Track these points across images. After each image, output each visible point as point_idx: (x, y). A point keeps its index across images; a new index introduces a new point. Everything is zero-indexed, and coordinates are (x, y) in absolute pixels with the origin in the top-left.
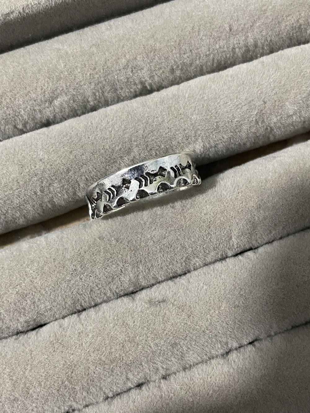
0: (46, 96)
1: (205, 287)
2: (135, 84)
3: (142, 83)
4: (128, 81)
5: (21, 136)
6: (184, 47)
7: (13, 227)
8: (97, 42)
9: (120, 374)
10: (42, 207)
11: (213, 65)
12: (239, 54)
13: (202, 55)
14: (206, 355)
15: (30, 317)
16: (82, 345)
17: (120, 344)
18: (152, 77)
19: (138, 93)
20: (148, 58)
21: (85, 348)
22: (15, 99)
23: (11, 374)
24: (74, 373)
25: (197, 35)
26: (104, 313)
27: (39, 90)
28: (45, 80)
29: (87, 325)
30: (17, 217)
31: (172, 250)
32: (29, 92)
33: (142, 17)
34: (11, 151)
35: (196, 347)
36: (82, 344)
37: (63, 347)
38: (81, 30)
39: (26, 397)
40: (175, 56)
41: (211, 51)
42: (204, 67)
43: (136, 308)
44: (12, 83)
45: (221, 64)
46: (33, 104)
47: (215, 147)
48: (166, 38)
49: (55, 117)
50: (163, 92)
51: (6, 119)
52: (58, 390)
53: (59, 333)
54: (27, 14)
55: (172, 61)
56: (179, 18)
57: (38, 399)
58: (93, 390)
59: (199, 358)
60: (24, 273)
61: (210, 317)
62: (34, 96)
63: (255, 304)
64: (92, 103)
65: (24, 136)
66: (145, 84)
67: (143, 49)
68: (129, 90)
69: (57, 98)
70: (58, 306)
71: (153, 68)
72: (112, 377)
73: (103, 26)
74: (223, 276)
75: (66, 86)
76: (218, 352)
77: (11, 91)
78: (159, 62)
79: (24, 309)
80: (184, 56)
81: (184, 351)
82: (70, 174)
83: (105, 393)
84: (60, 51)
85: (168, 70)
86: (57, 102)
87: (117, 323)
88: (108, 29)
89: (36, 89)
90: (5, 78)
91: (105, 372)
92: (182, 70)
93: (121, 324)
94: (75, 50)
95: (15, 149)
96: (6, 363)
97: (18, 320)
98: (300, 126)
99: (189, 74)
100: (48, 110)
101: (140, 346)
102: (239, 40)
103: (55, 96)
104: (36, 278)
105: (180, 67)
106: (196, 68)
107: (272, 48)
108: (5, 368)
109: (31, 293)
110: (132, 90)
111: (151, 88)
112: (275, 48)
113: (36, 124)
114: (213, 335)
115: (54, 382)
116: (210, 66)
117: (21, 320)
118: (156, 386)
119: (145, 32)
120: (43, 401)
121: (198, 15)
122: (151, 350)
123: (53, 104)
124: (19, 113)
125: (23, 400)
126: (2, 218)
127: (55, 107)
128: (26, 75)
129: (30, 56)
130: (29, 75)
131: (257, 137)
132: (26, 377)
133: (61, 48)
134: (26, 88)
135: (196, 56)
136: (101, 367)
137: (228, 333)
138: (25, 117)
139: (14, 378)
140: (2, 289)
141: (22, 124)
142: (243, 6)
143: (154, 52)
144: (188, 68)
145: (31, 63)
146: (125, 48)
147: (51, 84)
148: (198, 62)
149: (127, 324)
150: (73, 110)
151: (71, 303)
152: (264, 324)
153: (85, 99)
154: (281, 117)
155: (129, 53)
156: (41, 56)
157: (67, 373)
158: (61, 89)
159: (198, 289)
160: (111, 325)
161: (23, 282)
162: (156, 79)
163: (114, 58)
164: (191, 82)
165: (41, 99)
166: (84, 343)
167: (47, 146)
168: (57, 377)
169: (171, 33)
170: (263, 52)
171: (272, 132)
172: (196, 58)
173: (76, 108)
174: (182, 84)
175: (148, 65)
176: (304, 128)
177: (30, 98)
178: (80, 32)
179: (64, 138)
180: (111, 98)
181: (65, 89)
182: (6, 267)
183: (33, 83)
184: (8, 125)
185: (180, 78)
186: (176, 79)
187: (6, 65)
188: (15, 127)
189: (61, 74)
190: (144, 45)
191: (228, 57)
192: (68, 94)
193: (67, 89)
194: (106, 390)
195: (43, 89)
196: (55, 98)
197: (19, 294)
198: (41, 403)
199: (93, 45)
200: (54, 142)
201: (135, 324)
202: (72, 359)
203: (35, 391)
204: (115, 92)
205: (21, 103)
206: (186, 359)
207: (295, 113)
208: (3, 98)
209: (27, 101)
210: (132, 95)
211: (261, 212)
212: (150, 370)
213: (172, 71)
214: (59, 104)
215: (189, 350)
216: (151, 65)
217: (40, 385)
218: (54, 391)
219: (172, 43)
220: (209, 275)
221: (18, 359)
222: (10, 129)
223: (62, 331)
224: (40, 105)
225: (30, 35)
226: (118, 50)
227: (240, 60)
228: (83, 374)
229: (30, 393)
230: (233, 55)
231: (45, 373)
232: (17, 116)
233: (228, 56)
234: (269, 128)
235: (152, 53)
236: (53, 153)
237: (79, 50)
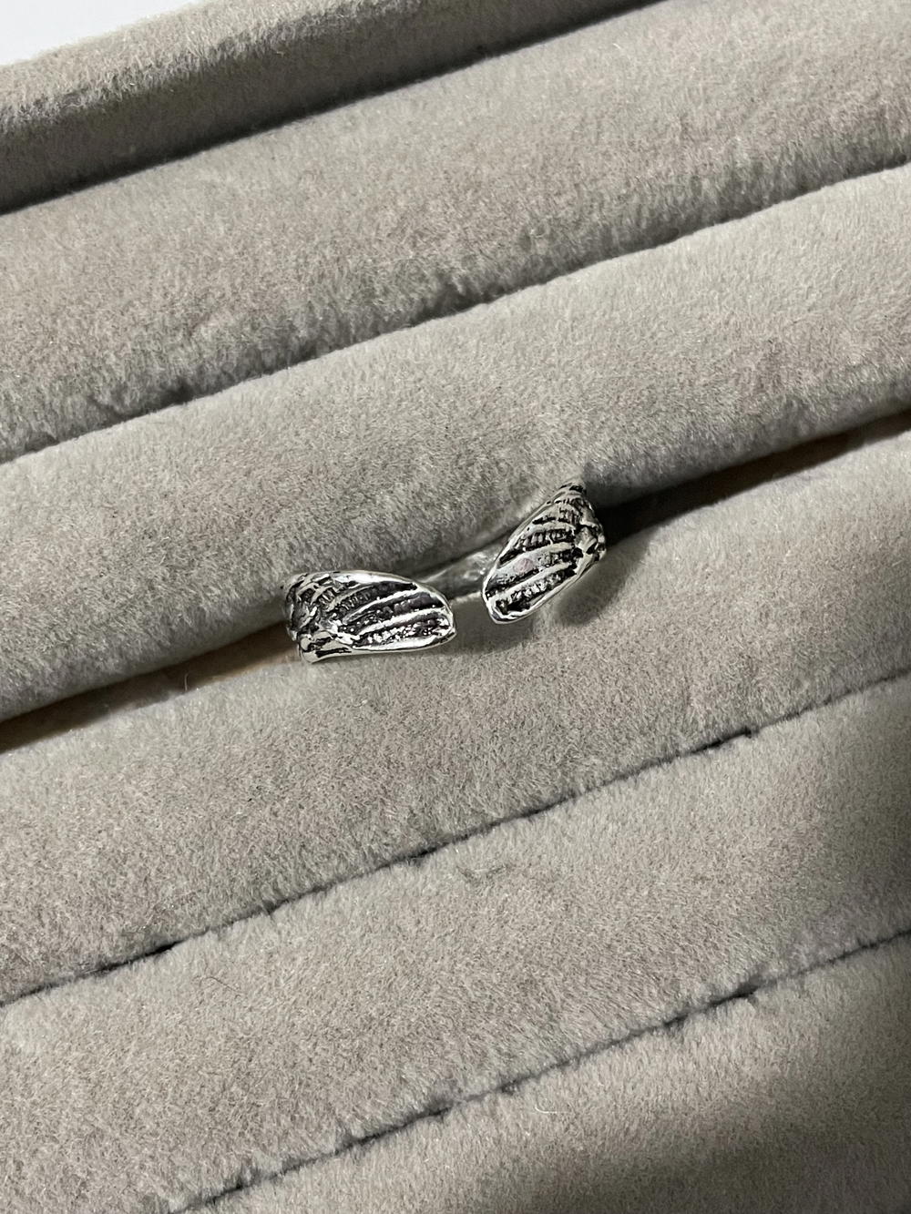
0: (177, 315)
1: (611, 827)
2: (422, 279)
3: (440, 276)
4: (402, 272)
5: (109, 430)
6: (557, 175)
7: (88, 679)
8: (316, 163)
9: (381, 1067)
10: (169, 624)
11: (638, 225)
12: (713, 196)
13: (607, 198)
14: (619, 1016)
15: (136, 919)
16: (276, 985)
17: (380, 982)
18: (468, 259)
19: (431, 304)
20: (457, 208)
21: (286, 993)
22: (92, 323)
23: (86, 1065)
24: (255, 1061)
25: (593, 141)
26: (337, 901)
27: (157, 296)
28: (173, 270)
29: (292, 934)
30: (100, 652)
31: (525, 732)
32: (130, 303)
33: (441, 93)
34: (84, 471)
35: (591, 993)
36: (277, 981)
37: (225, 990)
38: (274, 131)
39: (124, 1128)
40: (533, 202)
41: (633, 186)
42: (614, 232)
43: (425, 885)
44: (83, 280)
45: (659, 223)
46: (142, 336)
47: (647, 454)
48: (507, 150)
49: (201, 371)
50: (503, 307)
51: (66, 380)
52: (212, 1110)
53: (216, 956)
54: (125, 93)
55: (526, 216)
56: (543, 97)
57: (157, 1134)
58: (307, 1110)
59: (599, 1025)
60: (118, 798)
61: (626, 907)
62: (143, 313)
63: (750, 871)
64: (303, 333)
65: (119, 429)
66: (450, 278)
67: (444, 182)
68: (407, 295)
69: (207, 317)
70: (212, 889)
71: (471, 236)
72: (358, 1073)
73: (334, 121)
74: (660, 797)
75: (232, 286)
76: (653, 1009)
77: (80, 301)
78: (488, 218)
79: (118, 896)
80: (558, 202)
81: (556, 1002)
82: (245, 532)
83: (340, 1123)
84: (214, 191)
85: (515, 241)
86: (206, 332)
87: (371, 924)
88: (346, 127)
89: (149, 295)
90: (64, 265)
91: (341, 1058)
92: (552, 238)
93: (384, 928)
94: (256, 187)
95: (93, 467)
96: (71, 1035)
97: (102, 928)
98: (882, 395)
99: (574, 250)
100: (183, 352)
101: (435, 988)
102: (710, 157)
103: (202, 315)
104: (152, 811)
105: (548, 232)
106: (591, 233)
107: (804, 177)
108: (70, 1048)
109: (137, 854)
110: (415, 297)
111: (468, 291)
112: (811, 176)
113: (149, 392)
114: (635, 957)
115: (202, 1087)
116: (630, 228)
117: (111, 928)
118: (483, 1113)
119: (449, 135)
120: (171, 1140)
121: (596, 88)
122: (465, 998)
123: (195, 335)
124: (104, 361)
125: (117, 1135)
126: (59, 655)
127: (201, 344)
128: (122, 256)
129: (131, 203)
130: (130, 256)
131: (764, 427)
132: (126, 1072)
133: (218, 180)
134: (121, 292)
135: (592, 200)
136: (329, 1045)
137: (678, 951)
138: (121, 373)
139: (93, 1075)
140: (59, 843)
141: (112, 393)
142: (720, 60)
143: (476, 191)
144: (571, 235)
145: (134, 224)
146: (396, 181)
147: (189, 281)
148: (596, 217)
149: (399, 928)
150: (253, 352)
151: (248, 882)
152: (776, 928)
153: (285, 321)
154: (827, 371)
155: (405, 192)
156: (162, 204)
157: (235, 1062)
158: (218, 294)
159: (592, 832)
160: (358, 932)
161: (116, 824)
162: (481, 262)
163: (365, 207)
164: (581, 277)
165: (164, 321)
166: (282, 981)
167: (184, 455)
168: (209, 1073)
169: (521, 137)
170: (780, 188)
171: (803, 413)
172: (591, 206)
173: (260, 348)
174: (554, 282)
175: (458, 227)
176: (894, 400)
177: (134, 318)
178: (271, 136)
179: (228, 433)
180: (357, 318)
181: (229, 294)
182: (69, 781)
183: (141, 278)
184: (71, 394)
185: (548, 261)
186: (535, 265)
187: (65, 229)
188: (91, 399)
189: (219, 253)
190: (445, 172)
191: (680, 203)
192: (237, 308)
193: (234, 294)
194: (344, 1113)
195: (169, 296)
196: (203, 319)
197: (105, 855)
198: (166, 1146)
199: (306, 172)
200: (200, 445)
201: (421, 926)
202: (249, 1024)
203: (150, 1110)
204: (368, 303)
205: (109, 333)
206: (563, 1026)
207: (866, 362)
208: (58, 321)
209: (126, 329)
210: (414, 310)
211: (772, 626)
212: (463, 1059)
213: (526, 242)
214: (213, 338)
215: (569, 1001)
216: (466, 225)
217: (163, 1094)
218: (199, 1112)
219: (525, 166)
220: (624, 797)
221: (103, 1025)
222: (78, 407)
223: (223, 950)
224: (161, 340)
225: (132, 149)
226: (376, 185)
227: (714, 210)
228: (281, 1063)
229: (135, 1117)
230: (695, 199)
231: (178, 1061)
232: (98, 370)
233: (680, 199)
234: (794, 402)
235: (470, 193)
236: (198, 476)
237: (267, 185)
